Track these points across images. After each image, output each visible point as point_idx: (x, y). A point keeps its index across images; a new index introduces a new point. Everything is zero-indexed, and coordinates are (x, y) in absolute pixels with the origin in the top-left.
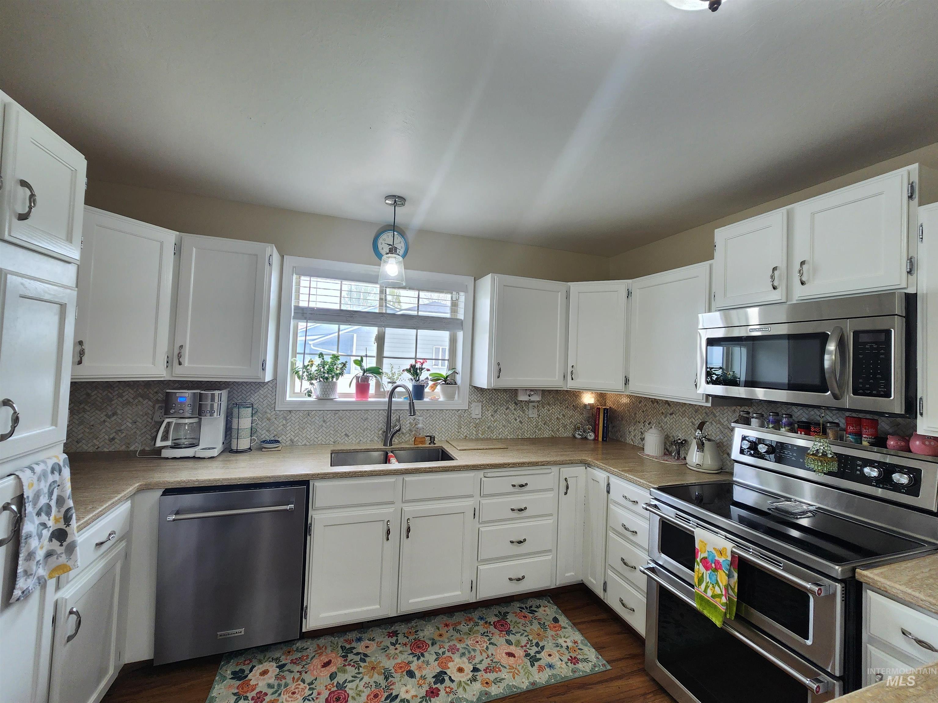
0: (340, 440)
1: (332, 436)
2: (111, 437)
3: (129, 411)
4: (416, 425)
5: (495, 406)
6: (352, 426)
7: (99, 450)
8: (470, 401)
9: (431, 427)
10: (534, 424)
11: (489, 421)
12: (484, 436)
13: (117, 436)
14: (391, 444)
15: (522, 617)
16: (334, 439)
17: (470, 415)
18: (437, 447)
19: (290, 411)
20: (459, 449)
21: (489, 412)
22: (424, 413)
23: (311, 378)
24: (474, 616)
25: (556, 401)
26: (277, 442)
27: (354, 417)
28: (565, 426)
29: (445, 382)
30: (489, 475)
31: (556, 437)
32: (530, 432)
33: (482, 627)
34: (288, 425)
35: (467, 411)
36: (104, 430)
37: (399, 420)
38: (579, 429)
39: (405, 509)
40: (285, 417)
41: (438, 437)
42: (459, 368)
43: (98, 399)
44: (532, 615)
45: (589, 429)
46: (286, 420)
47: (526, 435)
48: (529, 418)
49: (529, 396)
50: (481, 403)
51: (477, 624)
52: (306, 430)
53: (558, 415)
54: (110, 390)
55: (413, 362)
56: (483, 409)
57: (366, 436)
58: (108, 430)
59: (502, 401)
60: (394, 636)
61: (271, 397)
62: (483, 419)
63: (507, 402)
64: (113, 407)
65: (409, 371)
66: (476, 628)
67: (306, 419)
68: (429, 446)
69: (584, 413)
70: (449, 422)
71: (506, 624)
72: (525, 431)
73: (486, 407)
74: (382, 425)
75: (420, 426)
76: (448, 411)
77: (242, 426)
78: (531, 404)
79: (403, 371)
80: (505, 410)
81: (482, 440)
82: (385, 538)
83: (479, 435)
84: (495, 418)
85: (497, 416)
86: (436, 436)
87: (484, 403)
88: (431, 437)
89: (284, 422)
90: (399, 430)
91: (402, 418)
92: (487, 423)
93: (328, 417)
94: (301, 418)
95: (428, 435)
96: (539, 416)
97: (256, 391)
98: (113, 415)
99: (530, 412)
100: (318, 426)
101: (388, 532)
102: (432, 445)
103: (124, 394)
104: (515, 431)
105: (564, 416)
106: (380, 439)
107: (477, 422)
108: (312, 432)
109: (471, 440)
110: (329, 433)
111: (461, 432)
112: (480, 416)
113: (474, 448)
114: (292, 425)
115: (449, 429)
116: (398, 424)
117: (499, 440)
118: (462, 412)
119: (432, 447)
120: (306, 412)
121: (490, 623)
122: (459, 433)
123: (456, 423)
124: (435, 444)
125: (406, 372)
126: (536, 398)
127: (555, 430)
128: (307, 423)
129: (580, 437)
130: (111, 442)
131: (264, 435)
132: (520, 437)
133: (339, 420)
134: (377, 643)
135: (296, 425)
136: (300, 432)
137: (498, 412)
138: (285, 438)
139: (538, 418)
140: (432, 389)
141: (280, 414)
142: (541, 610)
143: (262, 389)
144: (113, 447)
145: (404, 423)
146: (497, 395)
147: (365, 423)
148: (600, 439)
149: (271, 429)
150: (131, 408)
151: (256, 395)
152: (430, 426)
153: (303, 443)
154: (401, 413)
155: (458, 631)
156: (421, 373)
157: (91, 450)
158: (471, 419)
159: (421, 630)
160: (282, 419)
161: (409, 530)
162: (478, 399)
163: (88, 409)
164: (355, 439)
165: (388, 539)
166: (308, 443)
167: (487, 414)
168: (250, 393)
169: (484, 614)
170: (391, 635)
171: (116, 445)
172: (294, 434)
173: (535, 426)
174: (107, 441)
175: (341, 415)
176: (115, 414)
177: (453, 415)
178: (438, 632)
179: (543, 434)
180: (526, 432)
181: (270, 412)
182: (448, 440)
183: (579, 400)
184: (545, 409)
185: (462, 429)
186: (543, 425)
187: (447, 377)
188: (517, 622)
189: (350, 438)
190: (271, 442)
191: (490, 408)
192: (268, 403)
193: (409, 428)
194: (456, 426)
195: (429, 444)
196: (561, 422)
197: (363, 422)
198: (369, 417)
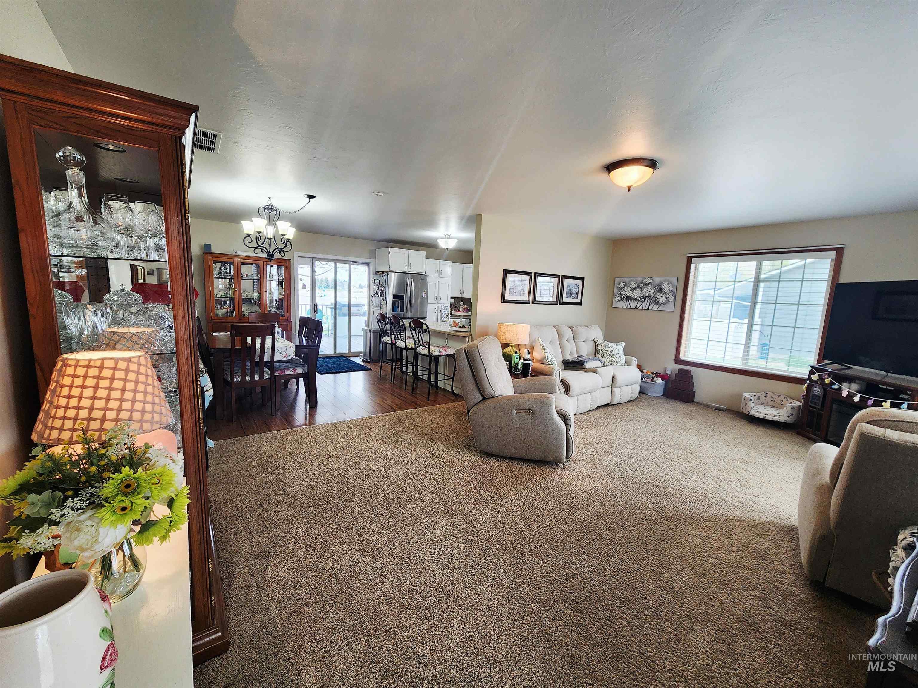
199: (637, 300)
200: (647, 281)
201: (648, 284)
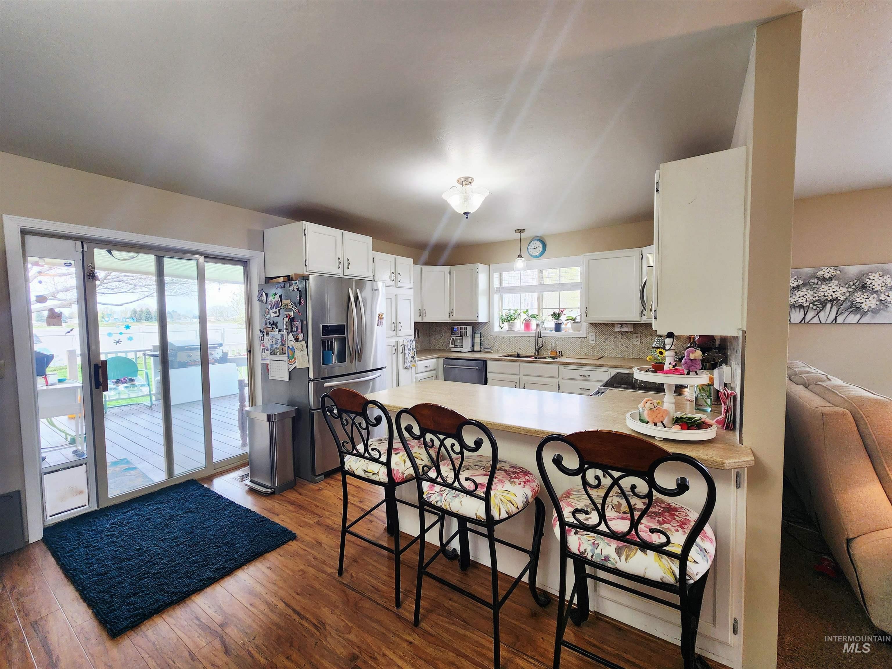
6: (522, 344)
8: (588, 332)
9: (564, 347)
11: (602, 345)
14: (538, 354)
17: (588, 341)
19: (496, 336)
22: (560, 338)
26: (491, 349)
27: (523, 340)
32: (634, 354)
35: (585, 338)
37: (543, 342)
48: (633, 344)
50: (595, 333)
57: (529, 350)
59: (611, 333)
61: (488, 330)
62: (597, 343)
63: (615, 333)
67: (503, 340)
70: (574, 345)
72: (631, 353)
73: (599, 336)
74: (534, 344)
76: (574, 338)
77: (476, 341)
83: (595, 353)
84: (606, 344)
88: (560, 352)
89: (494, 341)
90: (542, 347)
91: (547, 341)
93: (511, 339)
100: (507, 343)
104: (622, 353)
107: (593, 345)
114: (497, 343)
115: (574, 349)
120: (502, 337)
122: (582, 352)
123: (579, 345)
125: (551, 316)
133: (516, 341)
138: (495, 348)
140: (566, 325)
141: (492, 338)
143: (486, 326)
145: (548, 344)
149: (489, 344)
151: (483, 329)
153: (502, 351)
156: (560, 317)
164: (524, 351)
167: (600, 340)
175: (517, 338)
177: (575, 341)
181: (488, 336)
185: (583, 349)
189: (521, 350)
191: (602, 337)
192: (487, 333)
193: (551, 347)
195: (559, 355)
198: (528, 340)
199: (804, 308)
200: (825, 272)
201: (831, 279)
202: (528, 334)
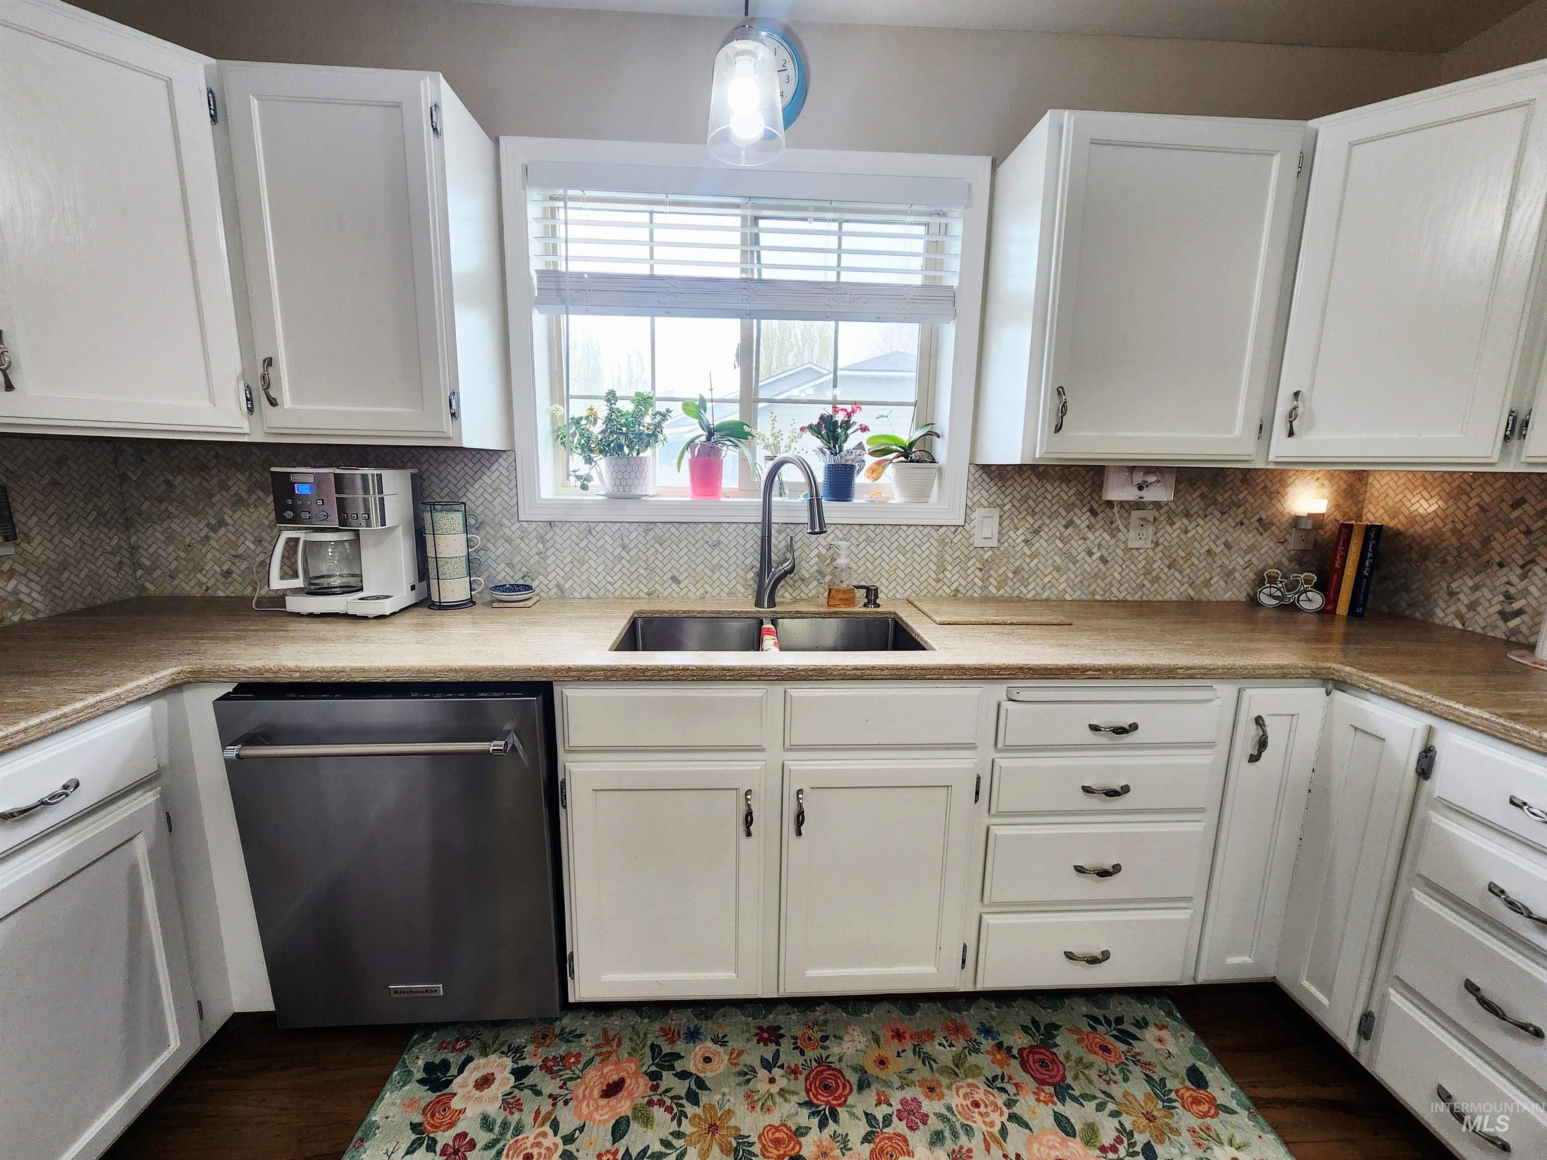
0: (661, 590)
1: (645, 581)
2: (225, 568)
3: (245, 518)
4: (834, 560)
5: (1036, 517)
6: (685, 558)
7: (210, 592)
8: (970, 504)
9: (871, 568)
10: (1139, 566)
11: (1018, 555)
12: (1002, 592)
13: (233, 568)
14: (772, 603)
15: (1097, 1049)
16: (649, 586)
17: (967, 539)
18: (884, 613)
19: (550, 523)
20: (938, 620)
21: (1019, 533)
22: (853, 532)
23: (587, 450)
24: (967, 1021)
25: (1208, 506)
26: (528, 588)
27: (690, 538)
28: (1228, 575)
29: (906, 457)
30: (1024, 695)
31: (1200, 602)
32: (1126, 585)
33: (990, 1057)
34: (548, 553)
35: (961, 529)
36: (209, 556)
37: (790, 548)
38: (1273, 580)
39: (791, 765)
40: (542, 537)
41: (886, 591)
42: (943, 422)
43: (188, 493)
44: (1124, 1047)
45: (1307, 581)
46: (544, 544)
47: (1116, 593)
48: (1127, 550)
49: (1140, 488)
50: (998, 509)
51: (976, 1049)
52: (586, 566)
53: (1212, 544)
54: (207, 476)
55: (828, 410)
56: (1005, 524)
57: (718, 582)
58: (218, 555)
59: (1057, 506)
60: (771, 1041)
61: (507, 490)
62: (1002, 549)
63: (1070, 507)
64: (216, 509)
65: (815, 430)
66: (972, 1059)
67: (586, 541)
68: (864, 609)
69: (1290, 539)
70: (915, 556)
71: (1053, 1061)
72: (1115, 583)
73: (1012, 520)
74: (754, 560)
75: (842, 561)
76: (913, 528)
77: (443, 552)
78: (1136, 514)
79: (802, 429)
80: (1063, 529)
81: (998, 600)
82: (742, 829)
83: (992, 588)
84: (1033, 549)
85: (1040, 544)
86: (882, 588)
87: (1006, 508)
88: (868, 589)
89: (540, 546)
90: (791, 571)
91: (800, 543)
92: (1012, 560)
93: (631, 537)
94: (574, 538)
95: (863, 583)
96: (1157, 544)
97: (475, 477)
98: (220, 526)
99: (1133, 534)
100: (612, 558)
101: (749, 819)
102: (871, 609)
103: (230, 483)
104: (1086, 583)
105: (1228, 546)
106: (750, 591)
107: (986, 557)
108: (599, 570)
109: (971, 600)
110: (636, 574)
111: (945, 580)
112: (994, 543)
113: (978, 620)
114: (557, 553)
115: (914, 572)
116: (789, 555)
117: (1043, 603)
118: (948, 533)
119: (869, 613)
120: (584, 526)
121: (1009, 1049)
122: (941, 583)
123: (932, 557)
124: (878, 606)
125: (809, 433)
126: (1160, 493)
127: (1198, 582)
128: (587, 549)
129: (1275, 602)
130: (226, 578)
131: (504, 574)
132: (1098, 597)
133: (657, 545)
134: (731, 1054)
135: (565, 554)
136: (575, 570)
137: (1042, 533)
138: (546, 582)
139: (1153, 550)
140: (874, 475)
141: (530, 530)
142: (1150, 1034)
143: (489, 473)
144: (232, 588)
145: (804, 556)
146: (1043, 490)
147: (714, 554)
148: (1342, 608)
149: (515, 561)
150: (247, 513)
151: (476, 486)
152: (868, 564)
153: (584, 594)
154: (796, 531)
155: (927, 1059)
156: (847, 437)
157: (197, 592)
158: (971, 548)
159: (835, 1037)
160: (535, 541)
161: (800, 819)
162: (991, 500)
163: (176, 513)
164: (694, 590)
165: (749, 834)
166: (593, 595)
167: (1014, 536)
168: (463, 482)
169: (993, 1017)
170: (765, 1035)
171: (235, 584)
172: (562, 574)
173: (1143, 571)
174: (220, 577)
175: (660, 534)
176: (222, 523)
177: (925, 539)
178: (875, 1053)
179: (1162, 593)
180: (1118, 585)
181: (508, 524)
182: (910, 599)
183: (1278, 505)
184: (1175, 527)
185: (947, 574)
186: (1166, 570)
187: (911, 444)
188: (1085, 1061)
189: (682, 586)
190: (515, 588)
191: (1022, 523)
192: (504, 503)
193: (816, 568)
194: (931, 564)
195: (865, 605)
196: (1220, 563)
197: (710, 550)
198: (722, 538)
202: (707, 511)
